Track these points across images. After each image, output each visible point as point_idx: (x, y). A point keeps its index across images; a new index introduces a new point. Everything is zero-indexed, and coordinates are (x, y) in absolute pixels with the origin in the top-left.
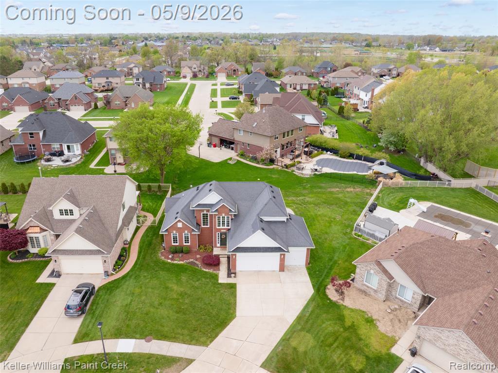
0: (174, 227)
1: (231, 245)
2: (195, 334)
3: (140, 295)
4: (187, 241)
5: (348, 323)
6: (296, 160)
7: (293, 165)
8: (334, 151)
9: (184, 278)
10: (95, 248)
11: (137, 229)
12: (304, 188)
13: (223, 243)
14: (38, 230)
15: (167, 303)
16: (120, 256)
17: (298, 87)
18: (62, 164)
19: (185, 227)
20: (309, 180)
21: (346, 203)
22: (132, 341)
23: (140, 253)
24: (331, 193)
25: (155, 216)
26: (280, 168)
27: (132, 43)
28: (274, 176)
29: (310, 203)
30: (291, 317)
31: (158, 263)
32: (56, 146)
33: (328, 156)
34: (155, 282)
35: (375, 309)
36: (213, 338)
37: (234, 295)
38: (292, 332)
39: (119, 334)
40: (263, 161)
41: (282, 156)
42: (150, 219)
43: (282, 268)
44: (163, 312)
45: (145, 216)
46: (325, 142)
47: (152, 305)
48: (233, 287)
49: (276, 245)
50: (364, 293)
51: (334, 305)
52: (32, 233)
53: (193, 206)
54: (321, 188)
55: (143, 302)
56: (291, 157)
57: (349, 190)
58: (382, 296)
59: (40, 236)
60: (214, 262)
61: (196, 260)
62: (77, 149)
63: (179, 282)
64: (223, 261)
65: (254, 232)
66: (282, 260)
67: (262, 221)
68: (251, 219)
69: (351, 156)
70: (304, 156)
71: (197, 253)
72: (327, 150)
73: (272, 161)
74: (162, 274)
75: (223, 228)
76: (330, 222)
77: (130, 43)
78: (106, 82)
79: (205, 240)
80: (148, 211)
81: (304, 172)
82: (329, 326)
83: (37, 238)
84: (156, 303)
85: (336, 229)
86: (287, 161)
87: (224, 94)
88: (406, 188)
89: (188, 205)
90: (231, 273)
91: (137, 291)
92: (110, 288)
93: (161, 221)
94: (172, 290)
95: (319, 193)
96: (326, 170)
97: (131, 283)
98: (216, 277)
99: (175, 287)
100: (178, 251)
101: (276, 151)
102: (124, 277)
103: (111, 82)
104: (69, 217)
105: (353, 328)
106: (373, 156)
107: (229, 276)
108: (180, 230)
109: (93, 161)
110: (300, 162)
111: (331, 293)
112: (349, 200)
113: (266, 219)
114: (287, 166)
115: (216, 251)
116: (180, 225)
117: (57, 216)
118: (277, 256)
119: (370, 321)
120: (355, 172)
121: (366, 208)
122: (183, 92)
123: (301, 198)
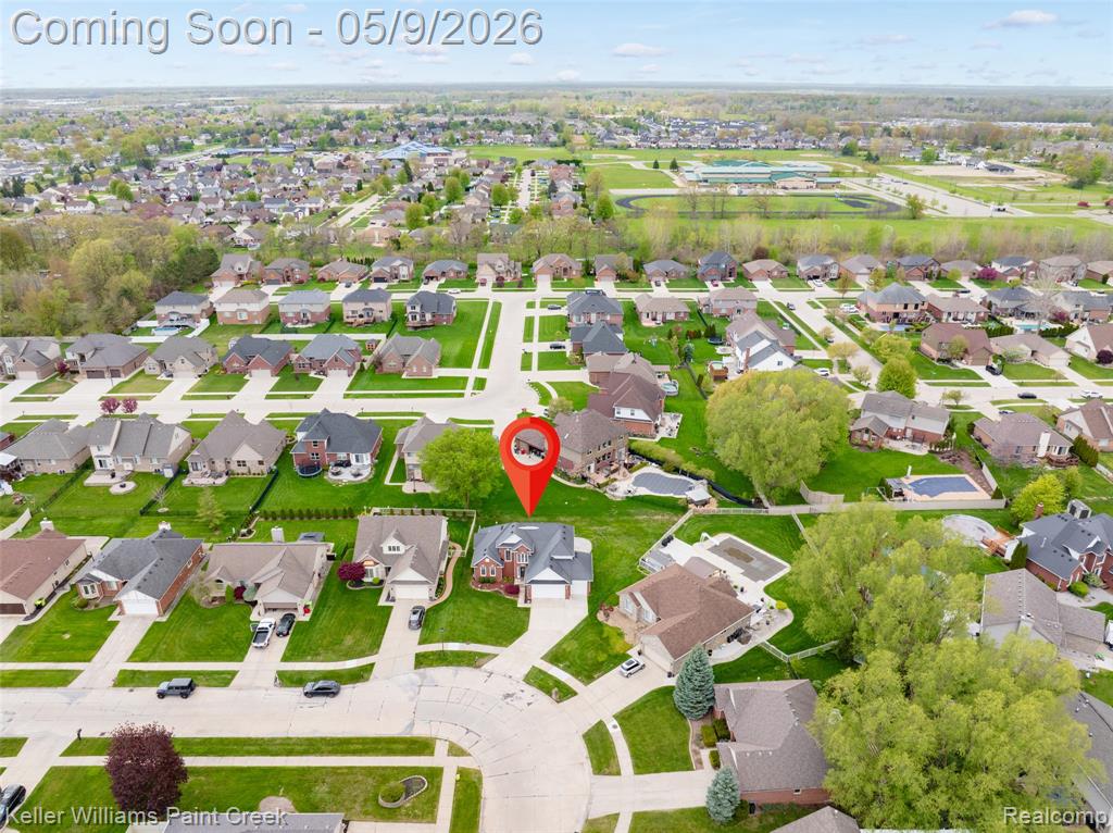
0: (483, 562)
1: (528, 578)
2: (500, 640)
3: (459, 615)
4: (493, 573)
5: (605, 635)
6: (612, 476)
7: (606, 484)
8: (660, 463)
9: (491, 603)
10: (424, 579)
11: (449, 560)
12: (611, 516)
13: (522, 575)
14: (372, 563)
15: (479, 620)
16: (439, 585)
17: (659, 317)
18: (352, 478)
19: (491, 562)
20: (619, 504)
21: (647, 534)
22: (457, 644)
23: (454, 582)
24: (637, 521)
25: (463, 548)
26: (592, 487)
27: (375, 140)
28: (583, 499)
29: (611, 534)
30: (567, 631)
31: (469, 590)
32: (342, 456)
33: (652, 469)
34: (469, 605)
35: (626, 627)
36: (511, 643)
37: (528, 616)
38: (565, 639)
39: (447, 640)
40: (575, 480)
41: (597, 470)
42: (459, 552)
43: (568, 595)
44: (477, 626)
45: (454, 548)
46: (650, 451)
47: (468, 622)
48: (528, 610)
49: (561, 579)
50: (625, 616)
51: (600, 624)
52: (368, 565)
53: (498, 545)
54: (628, 515)
55: (462, 620)
56: (607, 472)
57: (656, 517)
58: (635, 618)
59: (374, 568)
60: (515, 591)
61: (500, 589)
62: (367, 459)
63: (487, 606)
64: (522, 589)
65: (544, 568)
66: (568, 590)
67: (552, 559)
68: (544, 557)
69: (676, 470)
70: (623, 470)
71: (501, 583)
72: (652, 460)
73: (584, 479)
74: (474, 600)
75: (523, 562)
76: (622, 555)
77: (371, 141)
78: (364, 310)
79: (508, 573)
80: (456, 542)
81: (616, 493)
82: (591, 637)
83: (371, 570)
84: (471, 620)
85: (625, 561)
86: (601, 479)
87: (545, 333)
88: (719, 516)
89: (494, 543)
90: (527, 600)
91: (457, 612)
92: (436, 609)
93: (471, 552)
94: (482, 612)
95: (624, 521)
96: (642, 491)
97: (450, 606)
98: (516, 602)
99: (485, 610)
100: (486, 581)
101: (589, 468)
102: (445, 602)
103: (371, 309)
104: (396, 552)
105: (607, 639)
106: (700, 473)
107: (526, 602)
108: (487, 564)
109: (385, 474)
110: (615, 480)
111: (600, 616)
112: (650, 531)
113: (556, 557)
114: (599, 486)
115: (517, 582)
116: (487, 560)
117: (386, 551)
118: (563, 586)
119: (621, 635)
120: (672, 495)
121: (660, 542)
122: (481, 327)
123: (604, 527)
